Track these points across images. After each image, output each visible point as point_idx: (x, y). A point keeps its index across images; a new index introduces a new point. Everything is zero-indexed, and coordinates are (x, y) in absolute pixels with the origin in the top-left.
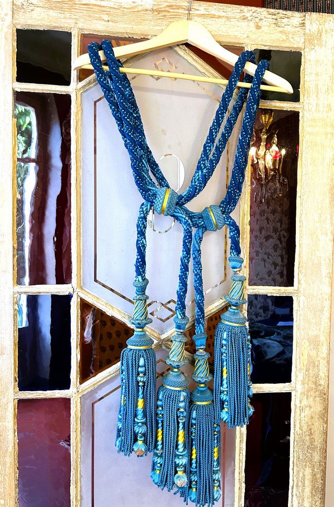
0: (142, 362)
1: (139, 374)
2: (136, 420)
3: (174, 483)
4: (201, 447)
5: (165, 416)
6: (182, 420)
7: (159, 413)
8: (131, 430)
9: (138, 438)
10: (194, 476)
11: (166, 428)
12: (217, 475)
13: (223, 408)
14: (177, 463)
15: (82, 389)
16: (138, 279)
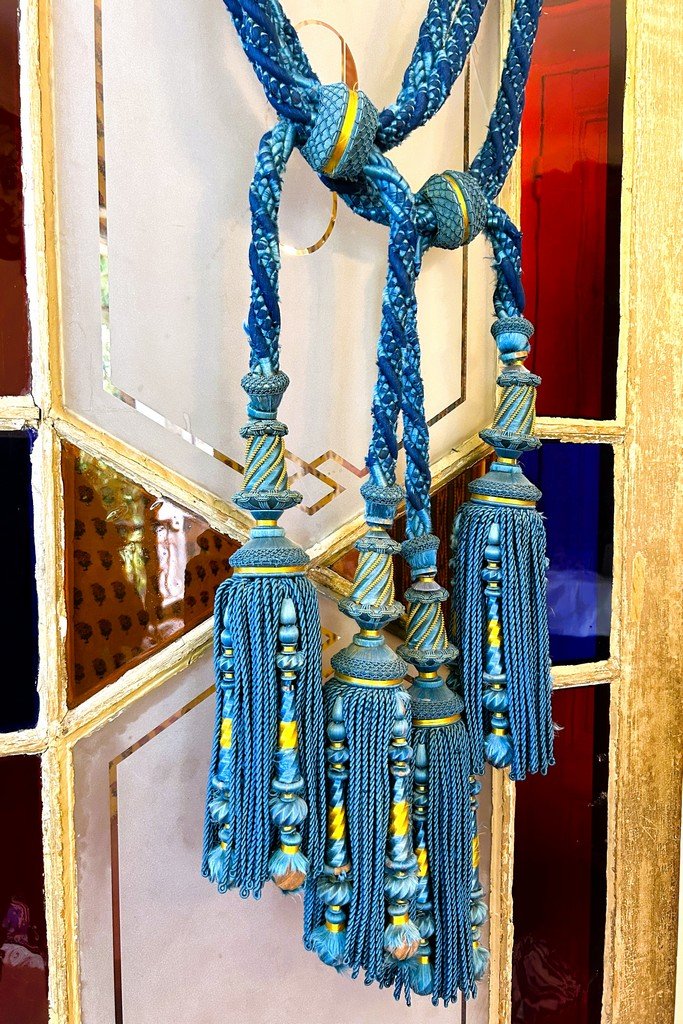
0: (288, 612)
2: (276, 784)
3: (384, 951)
4: (445, 841)
5: (354, 766)
6: (404, 770)
7: (336, 758)
9: (284, 839)
10: (426, 924)
12: (479, 912)
14: (393, 892)
15: (77, 724)
16: (258, 367)
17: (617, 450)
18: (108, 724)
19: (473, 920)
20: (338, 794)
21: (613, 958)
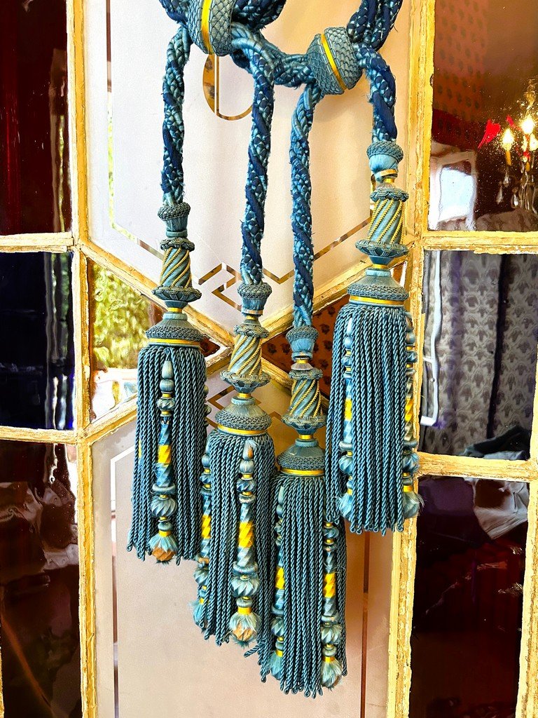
0: (166, 369)
1: (160, 395)
2: (154, 488)
6: (246, 499)
7: (204, 480)
8: (146, 506)
9: (160, 526)
10: (279, 626)
12: (329, 633)
13: (344, 490)
14: (236, 588)
15: (92, 432)
16: (165, 201)
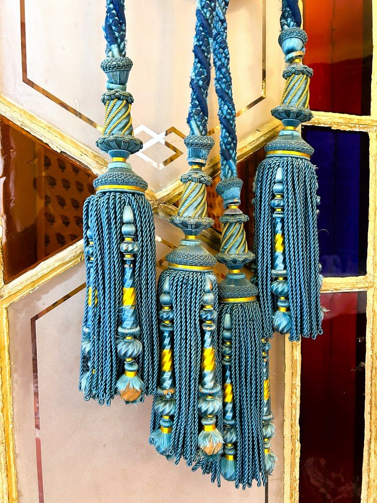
0: (128, 215)
1: (123, 239)
2: (120, 330)
3: (198, 448)
4: (244, 380)
5: (177, 321)
6: (210, 326)
7: (165, 317)
8: (111, 351)
9: (126, 367)
10: (231, 434)
11: (180, 344)
12: (269, 429)
14: (204, 409)
15: (9, 293)
16: (110, 53)
17: (372, 136)
18: (29, 294)
19: (265, 434)
20: (167, 341)
21: (369, 470)
